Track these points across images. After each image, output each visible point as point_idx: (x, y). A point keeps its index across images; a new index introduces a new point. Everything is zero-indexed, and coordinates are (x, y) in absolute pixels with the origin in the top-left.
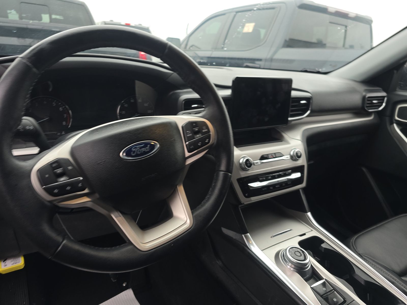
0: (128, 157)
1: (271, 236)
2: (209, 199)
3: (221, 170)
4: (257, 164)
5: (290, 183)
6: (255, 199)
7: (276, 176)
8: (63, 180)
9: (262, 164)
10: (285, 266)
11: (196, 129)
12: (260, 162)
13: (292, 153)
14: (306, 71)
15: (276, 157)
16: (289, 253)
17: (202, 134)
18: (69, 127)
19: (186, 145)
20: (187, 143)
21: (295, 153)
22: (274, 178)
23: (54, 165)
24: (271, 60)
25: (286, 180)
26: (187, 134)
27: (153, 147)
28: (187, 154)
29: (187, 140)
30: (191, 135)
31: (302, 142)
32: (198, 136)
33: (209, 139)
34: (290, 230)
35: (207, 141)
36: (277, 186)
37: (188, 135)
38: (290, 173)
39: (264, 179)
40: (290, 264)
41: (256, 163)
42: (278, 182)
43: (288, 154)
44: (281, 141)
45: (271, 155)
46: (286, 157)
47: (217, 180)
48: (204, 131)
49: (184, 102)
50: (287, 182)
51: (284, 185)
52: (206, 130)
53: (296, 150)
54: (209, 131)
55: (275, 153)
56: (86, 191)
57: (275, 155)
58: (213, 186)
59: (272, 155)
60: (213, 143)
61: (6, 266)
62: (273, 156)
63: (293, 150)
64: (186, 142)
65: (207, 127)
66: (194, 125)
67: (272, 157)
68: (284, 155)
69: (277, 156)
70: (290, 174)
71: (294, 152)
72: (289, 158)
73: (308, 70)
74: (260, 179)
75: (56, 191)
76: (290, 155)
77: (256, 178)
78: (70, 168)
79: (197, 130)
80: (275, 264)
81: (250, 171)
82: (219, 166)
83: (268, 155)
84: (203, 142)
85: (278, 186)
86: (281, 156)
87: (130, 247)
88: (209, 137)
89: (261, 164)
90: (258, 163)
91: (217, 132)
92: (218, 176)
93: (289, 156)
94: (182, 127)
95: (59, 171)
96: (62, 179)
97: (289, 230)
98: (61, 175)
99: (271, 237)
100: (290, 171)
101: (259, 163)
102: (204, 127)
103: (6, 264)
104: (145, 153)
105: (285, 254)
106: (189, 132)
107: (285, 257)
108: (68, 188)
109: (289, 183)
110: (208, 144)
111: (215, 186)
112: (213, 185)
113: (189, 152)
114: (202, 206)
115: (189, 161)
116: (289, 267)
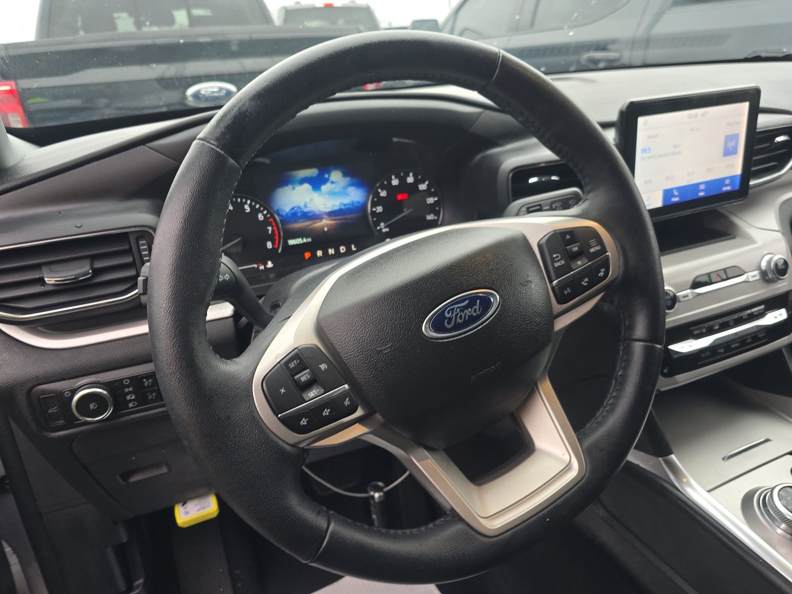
0: (437, 333)
1: (722, 457)
2: (613, 406)
3: (636, 337)
4: (687, 298)
5: (763, 334)
6: (684, 379)
7: (731, 321)
8: (313, 395)
9: (699, 297)
10: (771, 529)
11: (575, 247)
12: (692, 292)
13: (764, 265)
14: (757, 59)
15: (728, 279)
16: (780, 500)
17: (587, 258)
18: (280, 251)
19: (553, 288)
20: (555, 282)
21: (772, 264)
22: (725, 327)
23: (292, 365)
24: (647, 42)
25: (755, 330)
26: (553, 261)
27: (486, 303)
28: (557, 308)
29: (553, 276)
30: (563, 262)
31: (783, 234)
32: (580, 264)
33: (606, 269)
34: (767, 441)
35: (601, 274)
36: (733, 346)
37: (556, 265)
38: (763, 311)
39: (704, 331)
40: (783, 526)
41: (684, 297)
42: (737, 337)
43: (754, 269)
44: (732, 236)
45: (716, 273)
46: (753, 275)
47: (628, 362)
48: (592, 250)
49: (511, 175)
50: (756, 334)
51: (749, 340)
52: (598, 248)
53: (776, 258)
54: (604, 250)
55: (725, 270)
56: (359, 413)
57: (726, 274)
58: (621, 375)
59: (718, 275)
60: (615, 276)
61: (187, 513)
62: (720, 277)
63: (767, 258)
64: (551, 282)
65: (600, 241)
66: (568, 237)
67: (720, 279)
68: (746, 271)
69: (729, 276)
70: (761, 315)
71: (769, 262)
72: (758, 278)
73: (763, 55)
74: (695, 332)
75: (304, 422)
76: (759, 268)
77: (686, 331)
78: (323, 367)
79: (576, 249)
80: (746, 524)
81: (671, 317)
82: (631, 327)
83: (709, 274)
84: (593, 276)
85: (737, 345)
86: (739, 274)
87: (458, 527)
88: (606, 264)
89: (693, 298)
90: (687, 296)
91: (623, 250)
92: (628, 351)
93: (756, 273)
94: (540, 246)
95: (304, 376)
96: (311, 394)
97: (763, 440)
98: (308, 386)
99: (723, 459)
100: (762, 307)
101: (691, 297)
102: (593, 242)
103: (187, 510)
104: (472, 320)
105: (769, 499)
106: (558, 257)
107: (769, 508)
108: (326, 412)
109: (760, 336)
110: (604, 282)
111: (624, 377)
112: (620, 373)
113: (560, 302)
114: (600, 424)
115: (561, 323)
116: (779, 531)
